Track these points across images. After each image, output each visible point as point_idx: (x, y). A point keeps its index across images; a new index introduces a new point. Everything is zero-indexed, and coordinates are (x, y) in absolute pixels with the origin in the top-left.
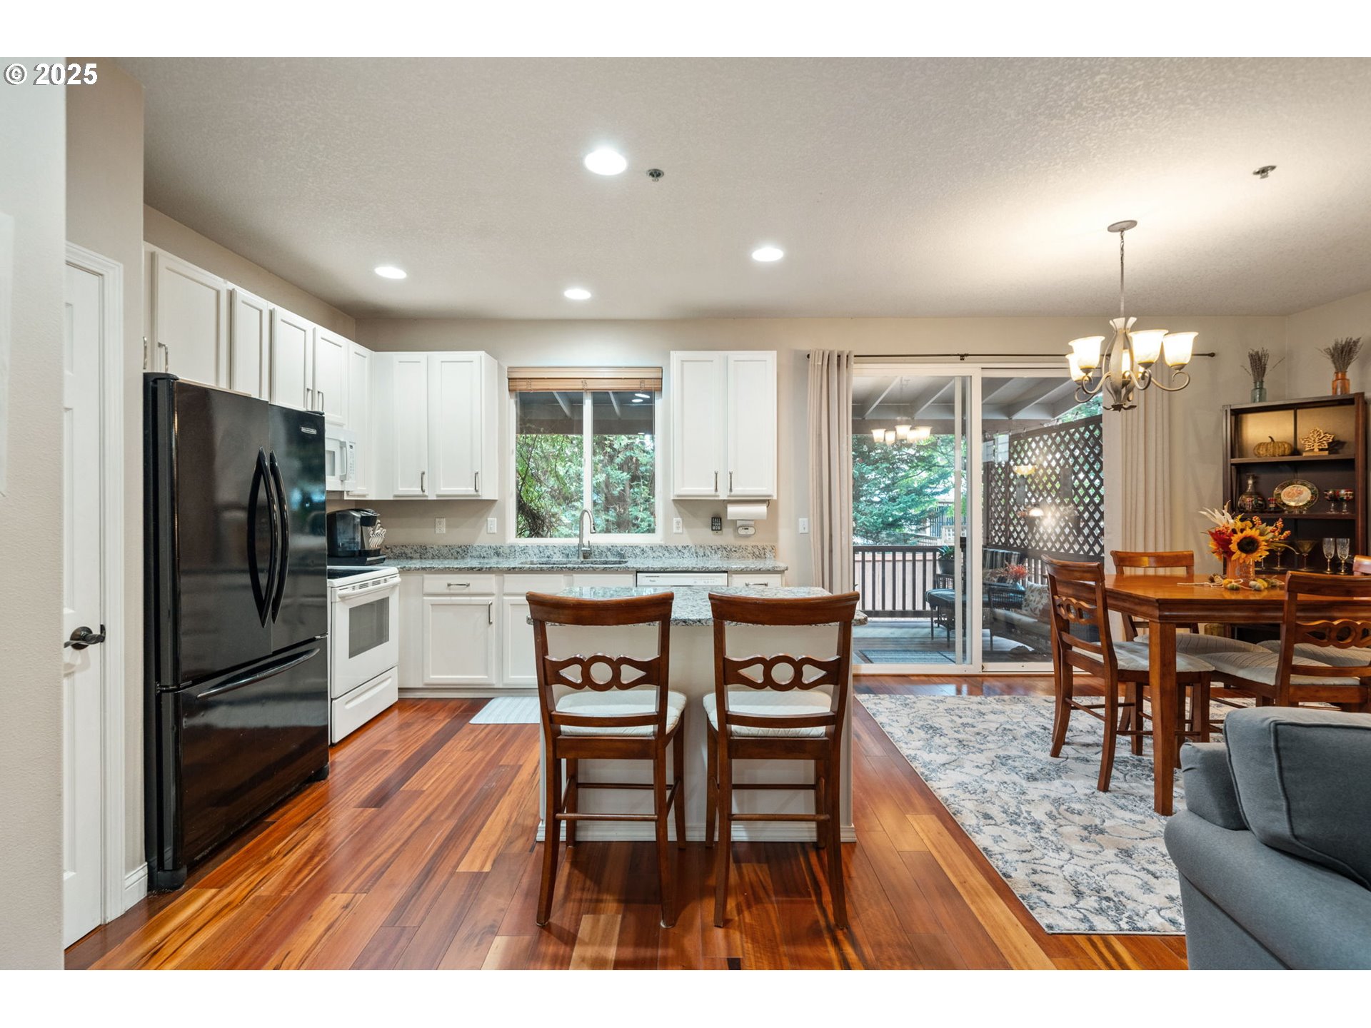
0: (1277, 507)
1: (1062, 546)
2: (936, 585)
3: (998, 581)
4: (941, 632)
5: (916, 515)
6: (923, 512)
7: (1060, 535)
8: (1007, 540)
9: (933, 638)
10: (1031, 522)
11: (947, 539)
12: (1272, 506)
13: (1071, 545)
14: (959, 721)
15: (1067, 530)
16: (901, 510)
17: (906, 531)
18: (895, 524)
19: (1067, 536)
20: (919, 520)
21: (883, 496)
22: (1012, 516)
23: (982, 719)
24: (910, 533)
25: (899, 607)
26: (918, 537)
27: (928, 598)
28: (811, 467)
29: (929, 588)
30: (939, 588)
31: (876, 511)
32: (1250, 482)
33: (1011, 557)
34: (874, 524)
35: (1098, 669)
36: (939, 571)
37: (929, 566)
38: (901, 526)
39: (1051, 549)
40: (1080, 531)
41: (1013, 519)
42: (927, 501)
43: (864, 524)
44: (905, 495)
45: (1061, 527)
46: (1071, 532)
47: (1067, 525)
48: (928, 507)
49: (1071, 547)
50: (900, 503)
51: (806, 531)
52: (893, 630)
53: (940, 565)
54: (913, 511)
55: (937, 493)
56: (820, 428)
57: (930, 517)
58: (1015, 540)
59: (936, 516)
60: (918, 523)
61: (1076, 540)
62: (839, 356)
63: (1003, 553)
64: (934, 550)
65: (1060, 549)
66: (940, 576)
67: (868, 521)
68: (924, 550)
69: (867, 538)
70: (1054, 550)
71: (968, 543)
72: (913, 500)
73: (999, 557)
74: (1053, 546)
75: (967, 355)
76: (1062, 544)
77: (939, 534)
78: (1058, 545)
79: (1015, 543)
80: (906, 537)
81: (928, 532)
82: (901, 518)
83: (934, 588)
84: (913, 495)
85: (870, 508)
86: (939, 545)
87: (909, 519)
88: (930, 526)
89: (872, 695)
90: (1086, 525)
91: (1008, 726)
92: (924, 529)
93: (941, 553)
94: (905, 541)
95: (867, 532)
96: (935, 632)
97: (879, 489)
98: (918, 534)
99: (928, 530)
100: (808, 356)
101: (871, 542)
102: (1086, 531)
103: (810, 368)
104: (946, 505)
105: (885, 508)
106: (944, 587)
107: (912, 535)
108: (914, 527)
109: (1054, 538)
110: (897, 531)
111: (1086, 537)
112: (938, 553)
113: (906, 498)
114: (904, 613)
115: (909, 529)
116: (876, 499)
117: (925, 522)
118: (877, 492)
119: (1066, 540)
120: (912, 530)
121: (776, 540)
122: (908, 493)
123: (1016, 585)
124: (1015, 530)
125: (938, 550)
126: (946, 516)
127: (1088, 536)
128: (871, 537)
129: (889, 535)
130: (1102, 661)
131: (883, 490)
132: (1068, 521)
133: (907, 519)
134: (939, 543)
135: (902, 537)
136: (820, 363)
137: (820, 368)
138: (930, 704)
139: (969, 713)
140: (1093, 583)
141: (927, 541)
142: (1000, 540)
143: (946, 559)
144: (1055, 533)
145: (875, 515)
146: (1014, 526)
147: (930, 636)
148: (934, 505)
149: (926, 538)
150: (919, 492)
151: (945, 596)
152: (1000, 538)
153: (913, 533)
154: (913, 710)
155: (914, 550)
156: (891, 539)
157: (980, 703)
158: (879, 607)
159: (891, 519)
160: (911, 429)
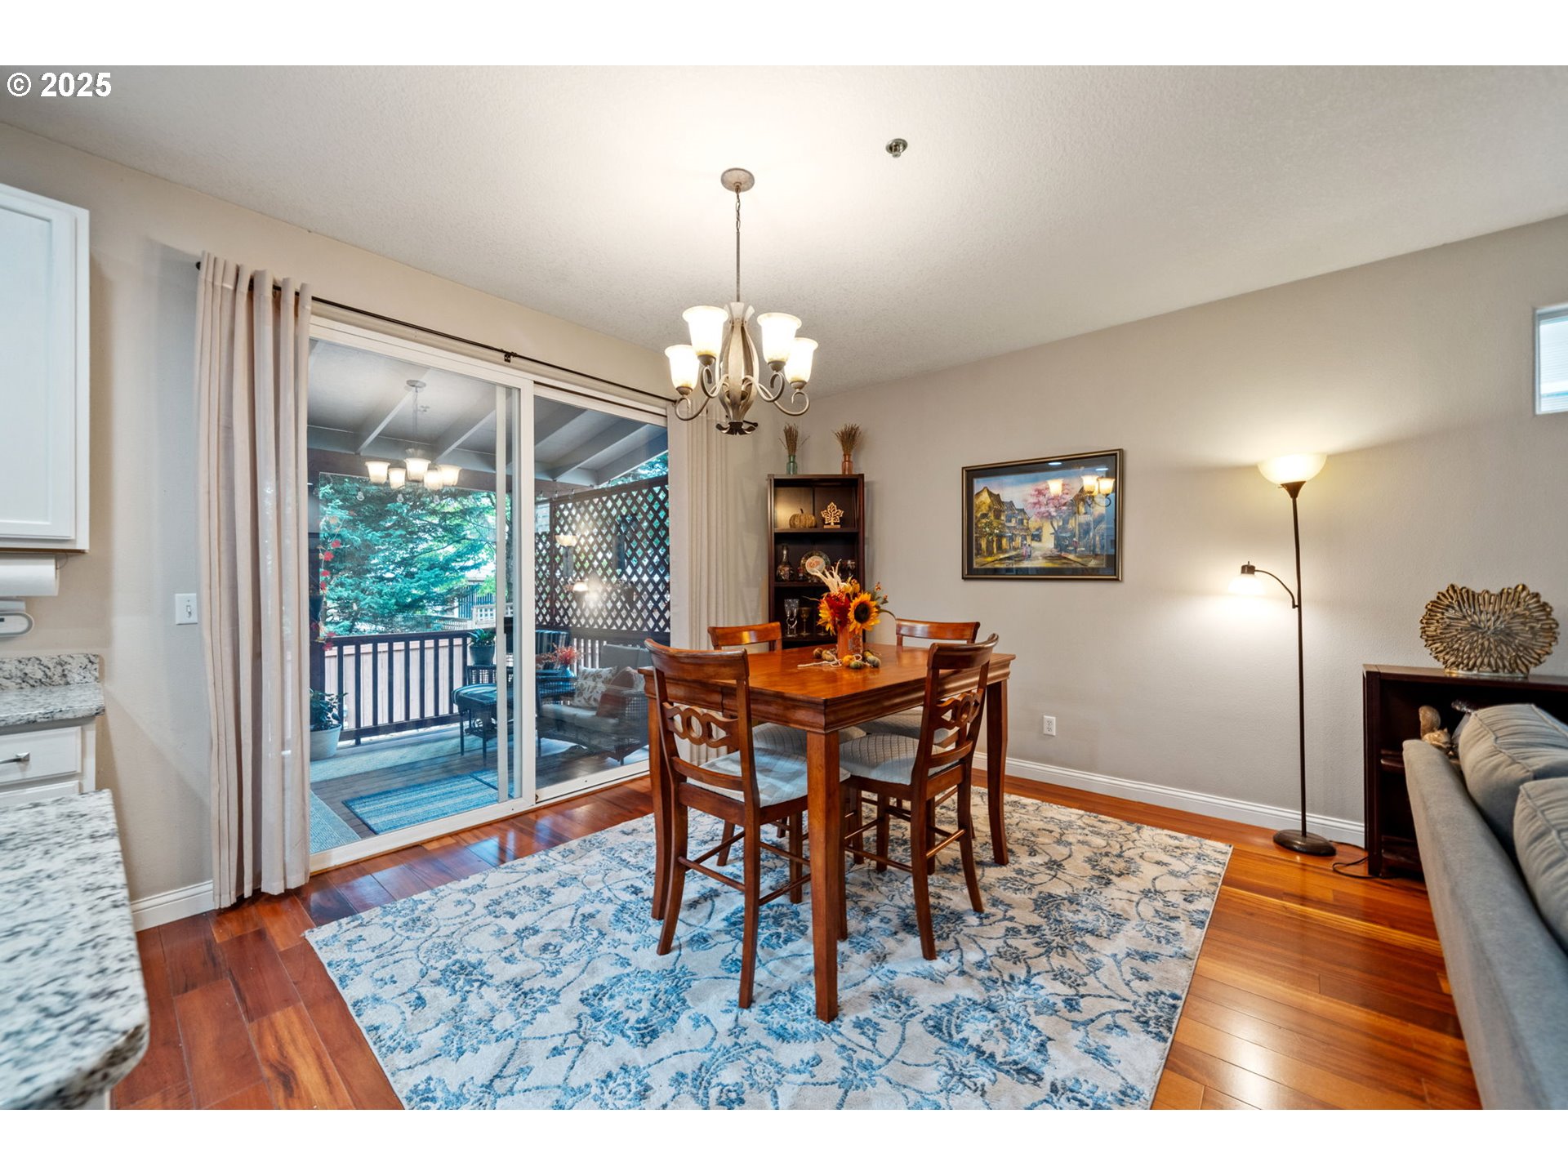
0: (804, 577)
1: (614, 623)
2: (466, 681)
3: (545, 668)
4: (474, 742)
5: (441, 594)
6: (450, 591)
7: (612, 610)
8: (553, 618)
9: (462, 752)
10: (578, 597)
11: (482, 620)
12: (801, 575)
13: (624, 620)
14: (511, 926)
15: (619, 605)
16: (421, 587)
17: (430, 612)
18: (416, 604)
19: (619, 612)
20: (443, 600)
21: (399, 571)
22: (558, 590)
23: (547, 908)
24: (435, 615)
25: (415, 715)
26: (444, 619)
27: (454, 697)
28: (203, 490)
29: (458, 684)
30: (470, 683)
31: (386, 590)
32: (785, 552)
33: (558, 639)
34: (384, 606)
35: (732, 811)
36: (470, 662)
37: (458, 652)
38: (423, 607)
39: (602, 626)
40: (633, 605)
41: (560, 594)
42: (455, 578)
43: (370, 607)
44: (427, 570)
45: (612, 602)
46: (624, 607)
47: (619, 599)
48: (455, 585)
49: (624, 623)
50: (420, 579)
51: (194, 619)
52: (404, 751)
53: (472, 654)
54: (438, 590)
55: (467, 568)
56: (230, 415)
57: (459, 596)
58: (562, 617)
59: (466, 596)
60: (444, 603)
61: (629, 615)
62: (277, 289)
63: (549, 634)
64: (464, 635)
65: (611, 626)
66: (472, 668)
67: (376, 603)
68: (451, 636)
69: (376, 623)
70: (605, 627)
71: (516, 625)
72: (436, 576)
73: (545, 639)
74: (605, 623)
75: (515, 355)
76: (614, 620)
77: (469, 615)
78: (609, 622)
79: (562, 621)
80: (429, 621)
81: (456, 614)
82: (421, 598)
83: (464, 684)
84: (437, 571)
85: (379, 586)
86: (469, 628)
87: (433, 599)
88: (458, 607)
89: (344, 921)
90: (639, 598)
91: (587, 909)
92: (451, 609)
93: (474, 639)
94: (428, 625)
95: (375, 616)
96: (466, 743)
97: (393, 562)
98: (445, 616)
99: (456, 611)
100: (198, 265)
101: (381, 628)
102: (639, 605)
103: (201, 288)
104: (476, 584)
105: (399, 586)
106: (478, 681)
107: (436, 618)
108: (439, 608)
109: (605, 614)
110: (418, 613)
111: (640, 612)
112: (469, 640)
113: (428, 574)
114: (422, 723)
115: (432, 611)
116: (389, 575)
117: (453, 601)
118: (391, 567)
119: (619, 615)
120: (437, 612)
121: (107, 640)
122: (431, 568)
123: (565, 672)
124: (562, 606)
125: (469, 635)
126: (477, 595)
127: (642, 610)
128: (382, 622)
129: (405, 619)
130: (742, 800)
131: (399, 565)
132: (621, 594)
133: (430, 599)
134: (470, 625)
135: (424, 621)
136: (231, 287)
137: (229, 297)
138: (459, 902)
139: (525, 900)
140: (734, 682)
141: (456, 623)
142: (544, 619)
143: (482, 645)
144: (607, 608)
145: (386, 594)
146: (561, 602)
147: (459, 750)
148: (463, 583)
149: (454, 620)
150: (445, 566)
151: (480, 695)
152: (544, 616)
153: (439, 615)
154: (428, 931)
155: (436, 637)
156: (409, 623)
157: (540, 870)
158: (383, 720)
159: (409, 600)
160: (430, 468)
